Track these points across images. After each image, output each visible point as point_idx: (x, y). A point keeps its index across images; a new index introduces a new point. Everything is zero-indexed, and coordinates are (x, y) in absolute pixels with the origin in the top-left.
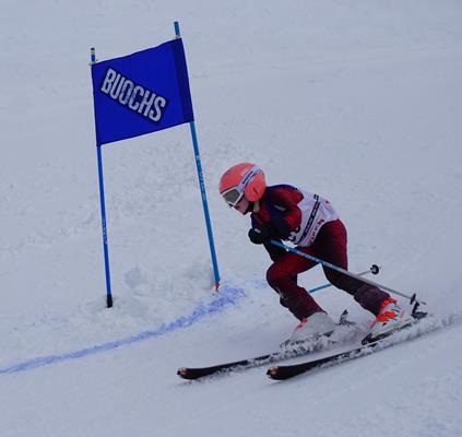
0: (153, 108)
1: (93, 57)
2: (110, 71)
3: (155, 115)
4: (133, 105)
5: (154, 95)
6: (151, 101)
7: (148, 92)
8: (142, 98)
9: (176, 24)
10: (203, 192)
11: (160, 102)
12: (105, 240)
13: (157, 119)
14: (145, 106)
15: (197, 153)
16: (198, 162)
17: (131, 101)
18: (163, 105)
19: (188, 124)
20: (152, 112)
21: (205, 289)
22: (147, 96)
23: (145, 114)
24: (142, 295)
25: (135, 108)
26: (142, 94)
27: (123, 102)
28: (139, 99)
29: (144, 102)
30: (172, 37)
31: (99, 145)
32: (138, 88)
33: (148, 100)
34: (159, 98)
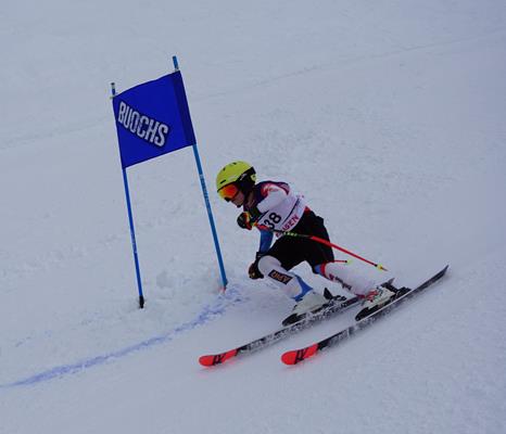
0: (157, 134)
1: (114, 91)
2: (122, 104)
3: (159, 141)
4: (141, 132)
5: (157, 123)
6: (156, 128)
7: (152, 121)
8: (148, 126)
9: (174, 58)
10: (208, 206)
11: (163, 129)
12: (135, 249)
13: (161, 144)
14: (151, 133)
15: (200, 172)
16: (202, 180)
17: (139, 130)
18: (166, 131)
19: (191, 147)
20: (157, 138)
21: (215, 292)
22: (151, 124)
23: (151, 140)
24: (164, 298)
25: (142, 136)
26: (147, 123)
27: (133, 131)
28: (145, 127)
29: (150, 130)
30: (172, 70)
31: (124, 168)
32: (144, 117)
33: (153, 128)
34: (162, 126)
